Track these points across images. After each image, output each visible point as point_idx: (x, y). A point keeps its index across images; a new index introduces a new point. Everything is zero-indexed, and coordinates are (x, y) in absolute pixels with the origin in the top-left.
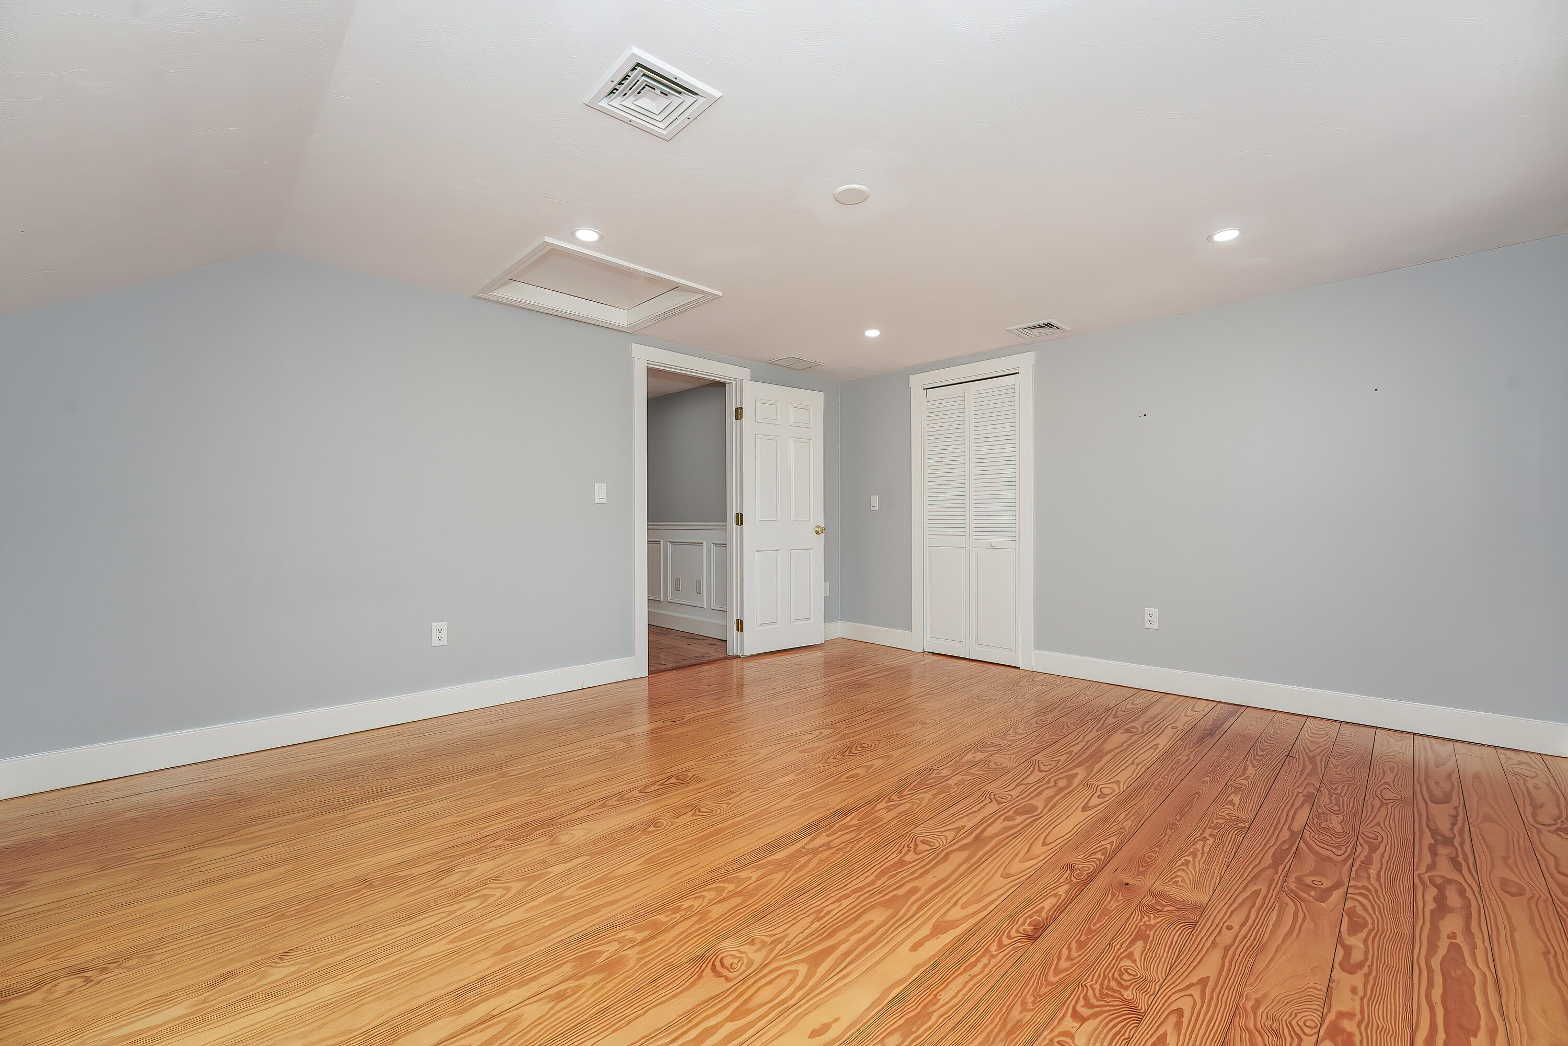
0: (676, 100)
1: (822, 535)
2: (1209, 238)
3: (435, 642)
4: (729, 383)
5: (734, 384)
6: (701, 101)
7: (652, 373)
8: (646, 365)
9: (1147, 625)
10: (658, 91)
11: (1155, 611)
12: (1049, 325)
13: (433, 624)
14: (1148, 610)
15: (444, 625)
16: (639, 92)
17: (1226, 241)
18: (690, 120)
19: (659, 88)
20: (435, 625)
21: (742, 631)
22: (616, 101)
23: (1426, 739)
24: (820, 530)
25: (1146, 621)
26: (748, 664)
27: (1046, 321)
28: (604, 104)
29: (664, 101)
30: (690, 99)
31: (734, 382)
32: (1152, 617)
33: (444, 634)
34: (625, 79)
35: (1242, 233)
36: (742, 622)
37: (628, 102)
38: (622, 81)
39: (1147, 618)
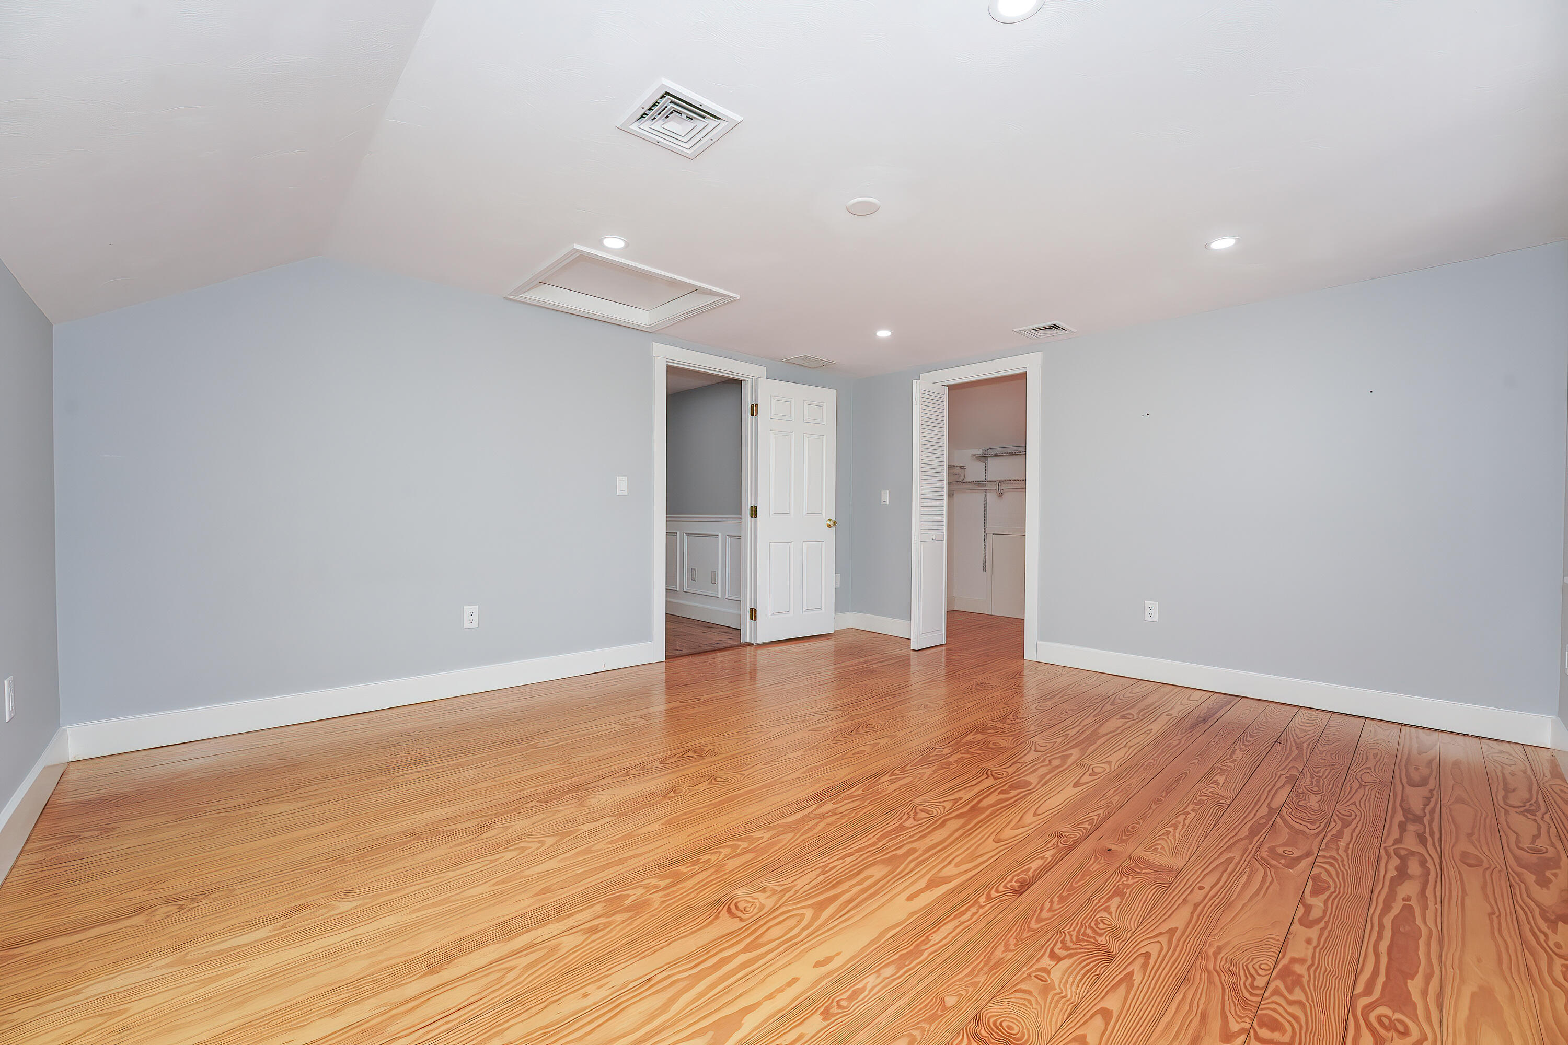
0: (699, 123)
1: (833, 529)
2: (1206, 246)
3: (467, 625)
4: (746, 381)
5: (749, 382)
6: (723, 124)
7: (672, 371)
8: (666, 363)
9: (1147, 618)
10: (684, 116)
11: (1155, 604)
12: (1056, 327)
13: (465, 607)
14: (1148, 603)
15: (475, 608)
16: (667, 117)
17: (1220, 250)
18: (712, 142)
19: (685, 113)
20: (467, 609)
21: (755, 619)
22: (646, 124)
23: (1413, 729)
24: (831, 523)
25: (1146, 614)
26: (760, 651)
27: (1052, 323)
28: (634, 127)
29: (689, 125)
30: (712, 123)
31: (749, 380)
32: (1152, 610)
33: (475, 617)
34: (655, 105)
35: (1238, 241)
36: (755, 611)
37: (657, 125)
38: (652, 107)
39: (1147, 611)
